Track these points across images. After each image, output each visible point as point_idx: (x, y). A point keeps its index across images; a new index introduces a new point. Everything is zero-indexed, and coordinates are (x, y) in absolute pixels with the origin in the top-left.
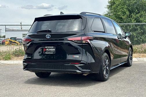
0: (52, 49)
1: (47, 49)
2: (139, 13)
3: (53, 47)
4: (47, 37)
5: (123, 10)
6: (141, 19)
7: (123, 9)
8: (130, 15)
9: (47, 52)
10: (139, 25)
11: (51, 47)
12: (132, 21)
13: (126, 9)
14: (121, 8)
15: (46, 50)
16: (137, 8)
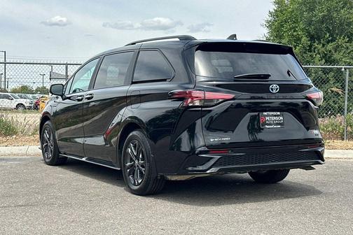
0: (277, 118)
1: (267, 118)
2: (332, 41)
3: (279, 113)
4: (272, 89)
5: (295, 34)
6: (336, 56)
7: (294, 31)
8: (310, 46)
9: (268, 125)
10: (331, 70)
11: (275, 113)
12: (316, 60)
13: (303, 30)
14: (291, 29)
15: (265, 121)
16: (328, 30)
